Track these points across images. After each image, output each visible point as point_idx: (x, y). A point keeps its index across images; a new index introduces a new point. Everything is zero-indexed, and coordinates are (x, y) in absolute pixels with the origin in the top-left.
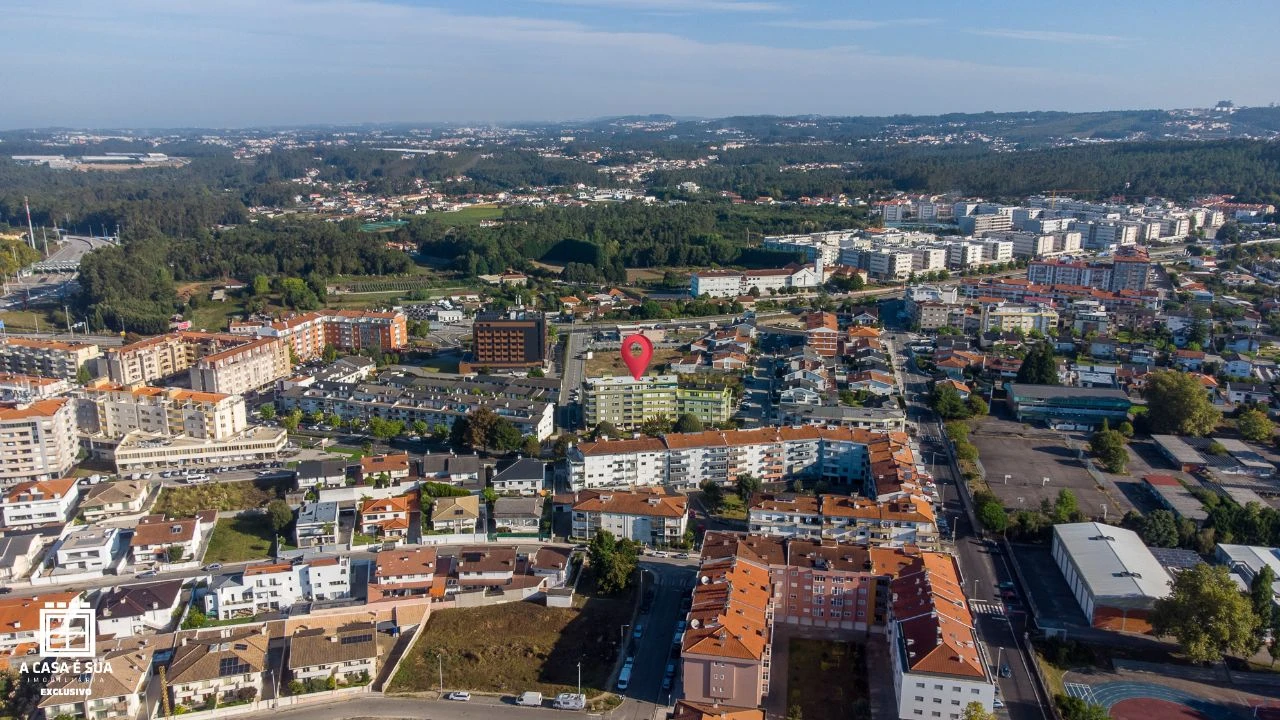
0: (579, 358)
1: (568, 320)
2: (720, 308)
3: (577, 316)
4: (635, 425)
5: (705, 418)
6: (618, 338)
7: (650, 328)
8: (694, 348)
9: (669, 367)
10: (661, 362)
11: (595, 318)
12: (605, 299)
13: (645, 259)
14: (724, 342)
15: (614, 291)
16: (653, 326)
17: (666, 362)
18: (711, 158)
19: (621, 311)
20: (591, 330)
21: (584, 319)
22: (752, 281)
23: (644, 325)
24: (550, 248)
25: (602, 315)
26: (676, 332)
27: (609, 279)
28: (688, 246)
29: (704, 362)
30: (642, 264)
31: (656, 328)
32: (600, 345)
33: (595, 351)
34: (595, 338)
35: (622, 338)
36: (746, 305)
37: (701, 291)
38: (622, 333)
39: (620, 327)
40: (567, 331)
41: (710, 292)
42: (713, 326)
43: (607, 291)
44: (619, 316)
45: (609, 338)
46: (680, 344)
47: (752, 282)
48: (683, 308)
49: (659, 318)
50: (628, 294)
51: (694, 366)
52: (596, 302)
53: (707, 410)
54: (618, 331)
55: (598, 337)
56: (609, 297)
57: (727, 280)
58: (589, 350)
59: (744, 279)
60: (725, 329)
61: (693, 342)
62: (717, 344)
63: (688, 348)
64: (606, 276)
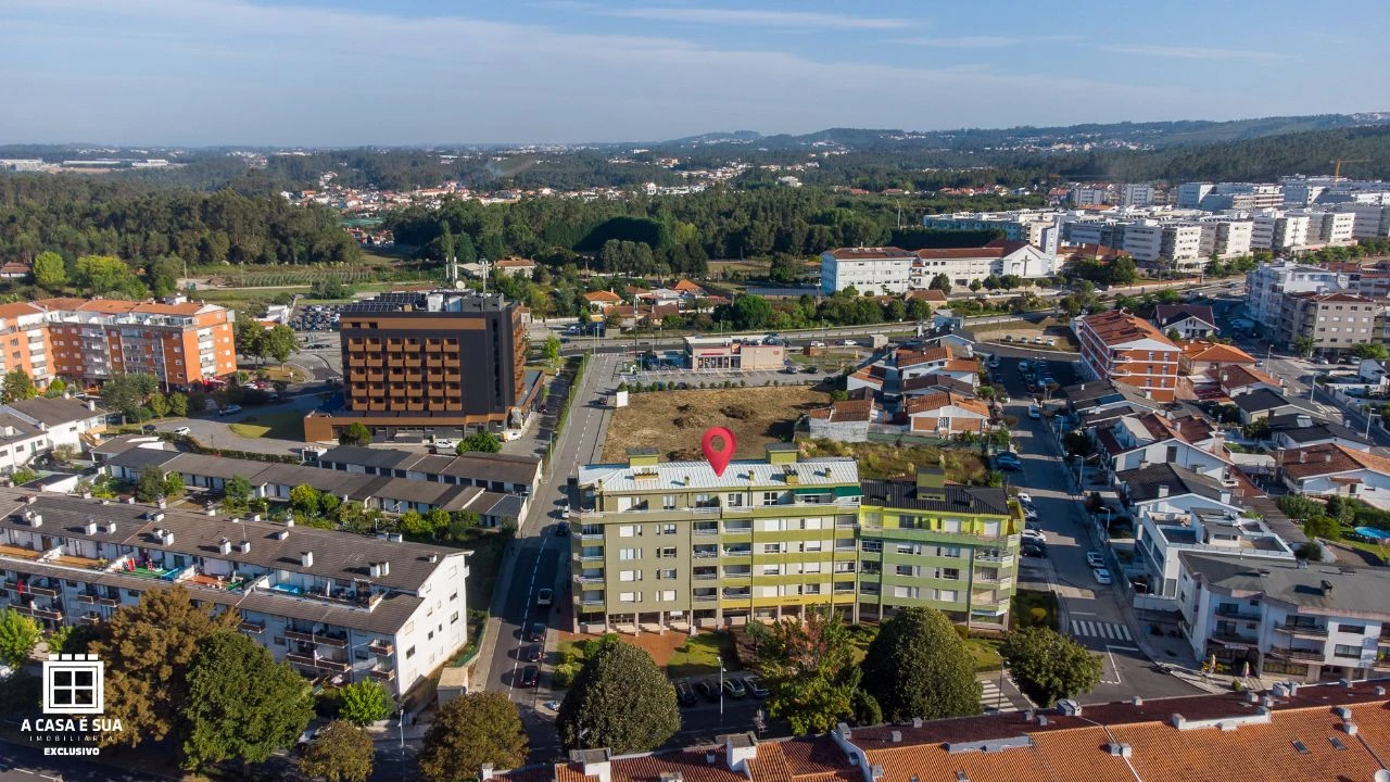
0: (599, 404)
1: (589, 330)
2: (887, 310)
3: (608, 323)
4: (728, 614)
5: (946, 597)
6: (688, 364)
7: (754, 344)
8: (854, 383)
9: (805, 427)
10: (784, 415)
11: (643, 327)
12: (666, 297)
13: (737, 246)
14: (923, 371)
15: (684, 283)
16: (760, 338)
17: (794, 415)
18: (809, 164)
19: (695, 316)
20: (631, 348)
21: (623, 329)
22: (931, 268)
23: (742, 338)
24: (588, 231)
25: (658, 322)
26: (807, 351)
27: (677, 269)
28: (807, 227)
29: (888, 416)
30: (732, 254)
31: (766, 343)
32: (648, 377)
33: (634, 390)
34: (638, 363)
35: (695, 363)
36: (933, 304)
37: (840, 286)
38: (697, 353)
39: (692, 340)
40: (583, 351)
41: (857, 287)
42: (880, 341)
43: (672, 285)
44: (692, 324)
45: (669, 362)
46: (820, 376)
47: (933, 268)
48: (813, 311)
49: (769, 326)
50: (708, 290)
51: (864, 426)
52: (651, 302)
53: (952, 573)
54: (688, 348)
55: (647, 361)
56: (675, 294)
57: (888, 264)
58: (621, 388)
59: (917, 263)
60: (912, 348)
61: (850, 371)
62: (906, 375)
63: (841, 382)
64: (670, 261)
